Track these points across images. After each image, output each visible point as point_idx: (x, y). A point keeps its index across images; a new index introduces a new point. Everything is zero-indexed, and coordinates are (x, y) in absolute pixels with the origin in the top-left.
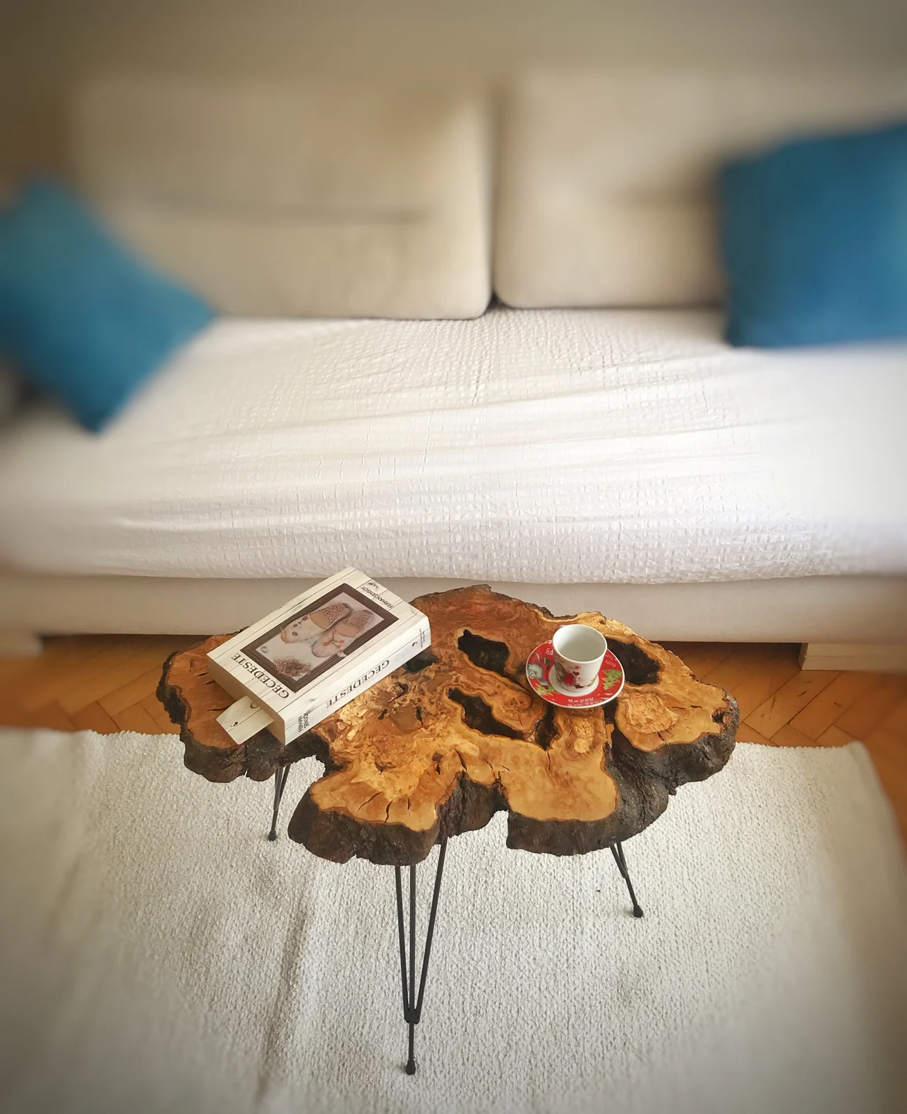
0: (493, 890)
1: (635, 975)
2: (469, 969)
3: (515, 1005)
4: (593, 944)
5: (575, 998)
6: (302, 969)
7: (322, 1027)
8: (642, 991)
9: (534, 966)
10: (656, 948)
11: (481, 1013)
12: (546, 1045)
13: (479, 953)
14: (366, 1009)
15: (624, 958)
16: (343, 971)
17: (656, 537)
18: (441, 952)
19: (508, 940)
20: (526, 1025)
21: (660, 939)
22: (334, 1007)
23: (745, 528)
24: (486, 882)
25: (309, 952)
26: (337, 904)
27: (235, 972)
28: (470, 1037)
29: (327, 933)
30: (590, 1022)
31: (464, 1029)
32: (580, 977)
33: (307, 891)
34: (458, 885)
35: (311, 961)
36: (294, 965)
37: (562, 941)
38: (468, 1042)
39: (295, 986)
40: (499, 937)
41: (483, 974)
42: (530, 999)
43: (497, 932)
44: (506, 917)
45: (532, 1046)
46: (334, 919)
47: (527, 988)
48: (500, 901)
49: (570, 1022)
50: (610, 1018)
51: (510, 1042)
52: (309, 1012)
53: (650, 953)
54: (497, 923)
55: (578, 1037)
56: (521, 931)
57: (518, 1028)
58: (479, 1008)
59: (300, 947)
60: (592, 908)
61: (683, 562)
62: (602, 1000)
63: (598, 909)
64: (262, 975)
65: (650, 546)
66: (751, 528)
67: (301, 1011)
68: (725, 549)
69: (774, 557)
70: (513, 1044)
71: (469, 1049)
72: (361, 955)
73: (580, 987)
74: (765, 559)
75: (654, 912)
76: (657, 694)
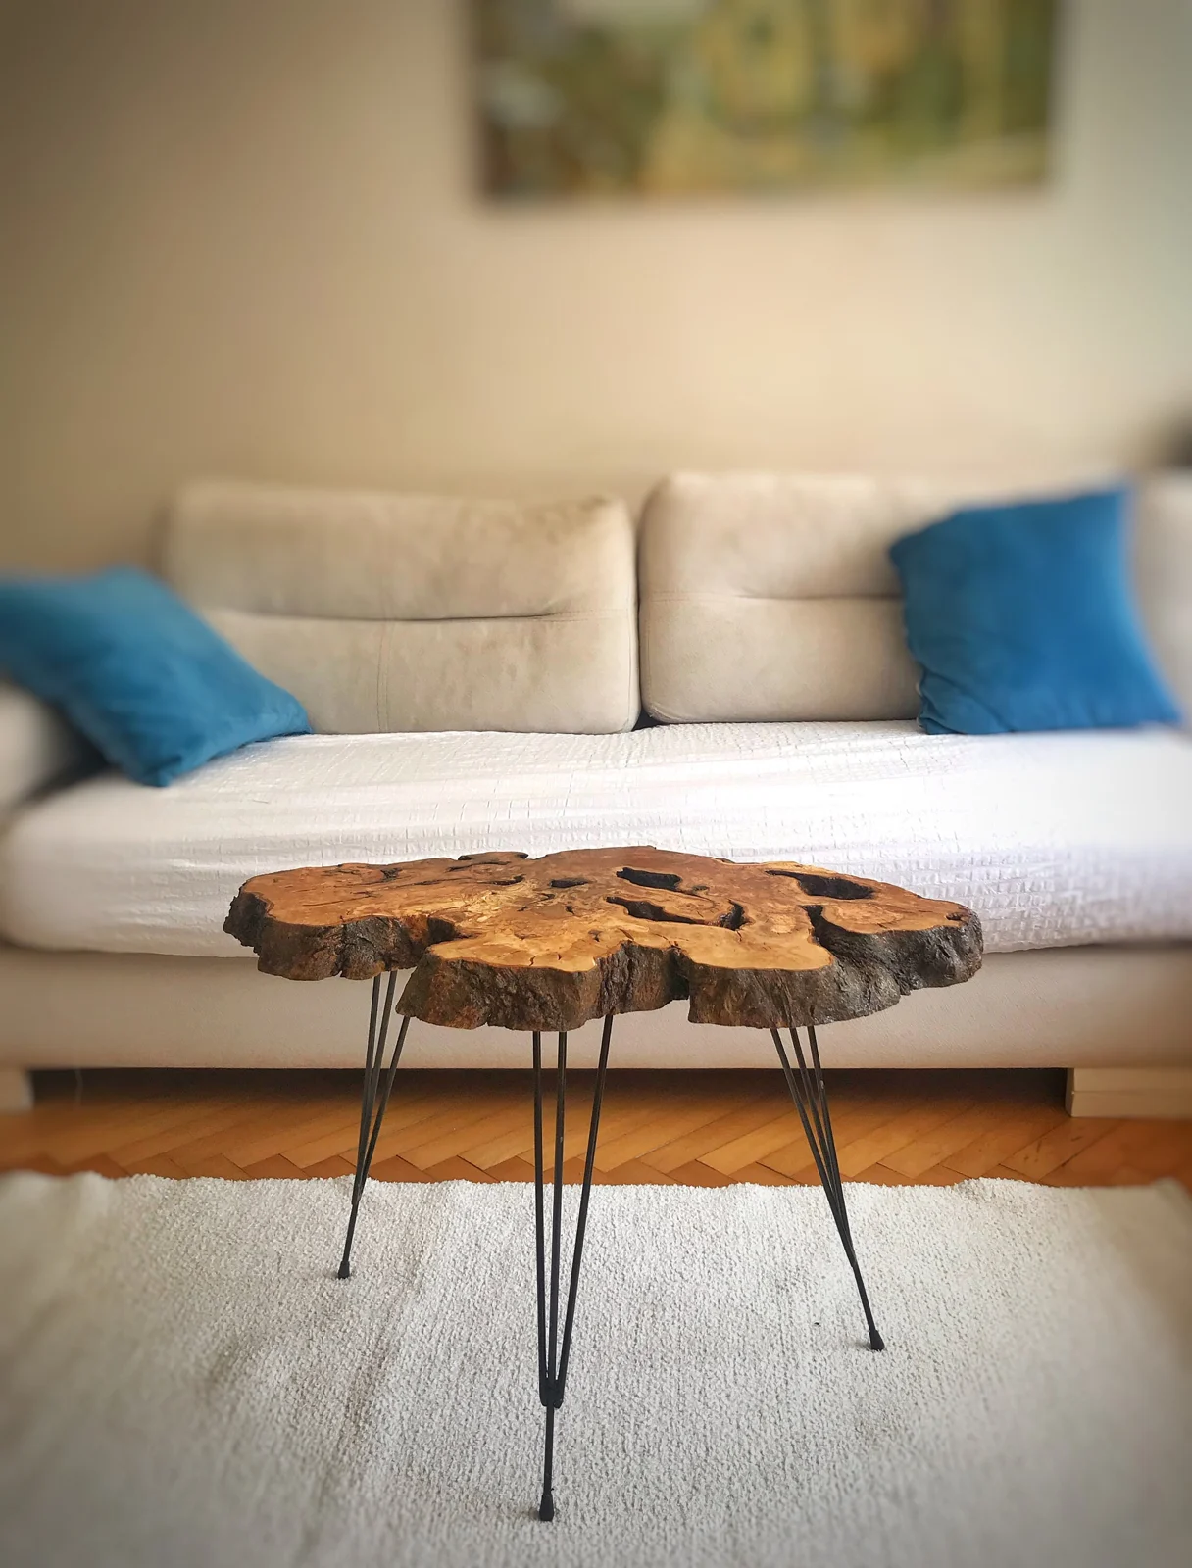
0: (663, 1324)
1: (880, 1412)
2: (631, 1406)
3: (702, 1445)
4: (814, 1380)
5: (792, 1437)
6: (378, 1407)
7: (407, 1471)
8: (892, 1427)
9: (727, 1402)
10: (907, 1382)
11: (652, 1453)
12: (752, 1488)
13: (645, 1389)
14: (475, 1450)
15: (861, 1393)
16: (440, 1410)
18: (588, 1388)
19: (688, 1375)
20: (720, 1465)
21: (912, 1374)
22: (427, 1449)
23: (970, 859)
24: (653, 1316)
25: (390, 1390)
26: (433, 1341)
27: (275, 1411)
28: (635, 1479)
29: (417, 1371)
30: (817, 1463)
31: (625, 1469)
32: (798, 1414)
33: (391, 1326)
34: (613, 1319)
35: (391, 1400)
36: (367, 1403)
37: (768, 1376)
38: (632, 1484)
39: (367, 1426)
40: (675, 1372)
41: (653, 1411)
42: (723, 1437)
43: (672, 1367)
44: (684, 1352)
45: (730, 1489)
46: (428, 1355)
47: (720, 1426)
48: (674, 1336)
49: (788, 1461)
50: (847, 1458)
51: (697, 1485)
52: (386, 1455)
53: (899, 1388)
54: (671, 1358)
55: (800, 1478)
56: (707, 1367)
57: (708, 1469)
58: (647, 1446)
59: (377, 1384)
60: (810, 1342)
62: (833, 1438)
63: (819, 1343)
64: (316, 1415)
66: (977, 859)
67: (375, 1454)
69: (1010, 902)
70: (702, 1487)
71: (634, 1492)
72: (469, 1394)
73: (798, 1424)
74: (1000, 906)
75: (901, 1347)
76: (874, 904)
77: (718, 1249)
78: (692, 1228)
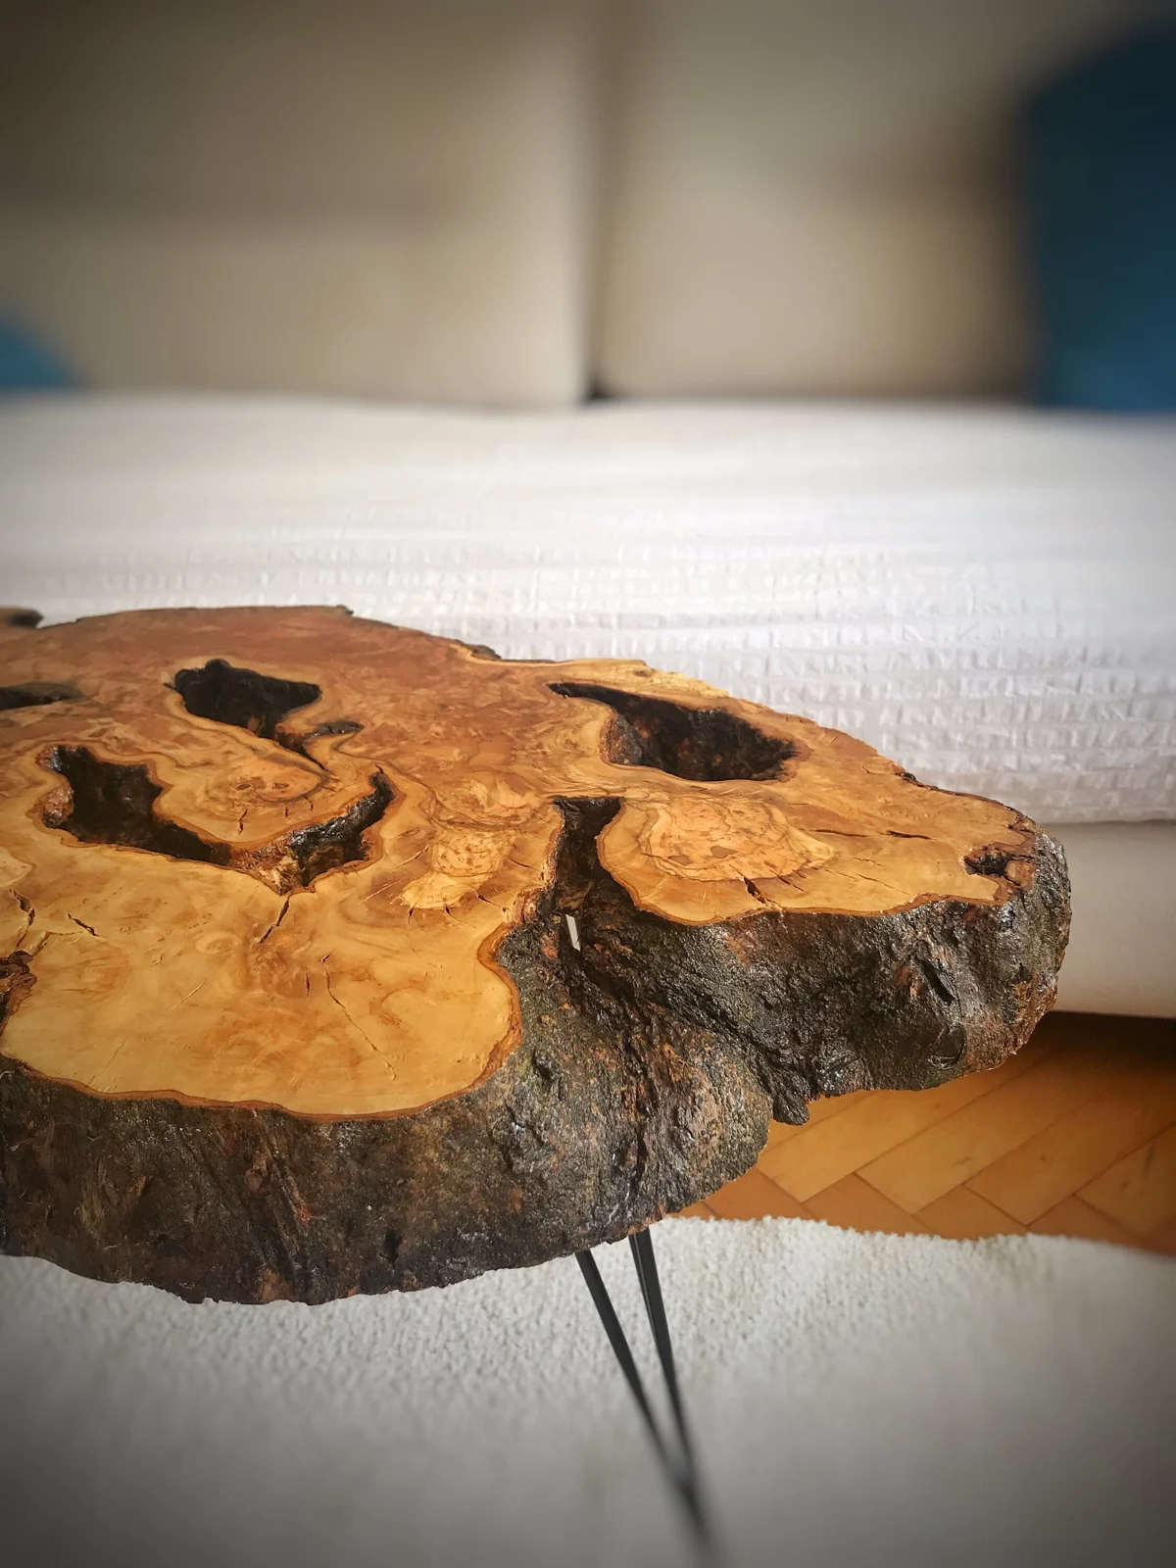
17: (859, 669)
23: (1079, 651)
61: (924, 743)
65: (843, 692)
68: (1028, 710)
69: (1150, 738)
74: (1130, 744)
76: (771, 800)
77: (509, 1364)
78: (478, 1306)
